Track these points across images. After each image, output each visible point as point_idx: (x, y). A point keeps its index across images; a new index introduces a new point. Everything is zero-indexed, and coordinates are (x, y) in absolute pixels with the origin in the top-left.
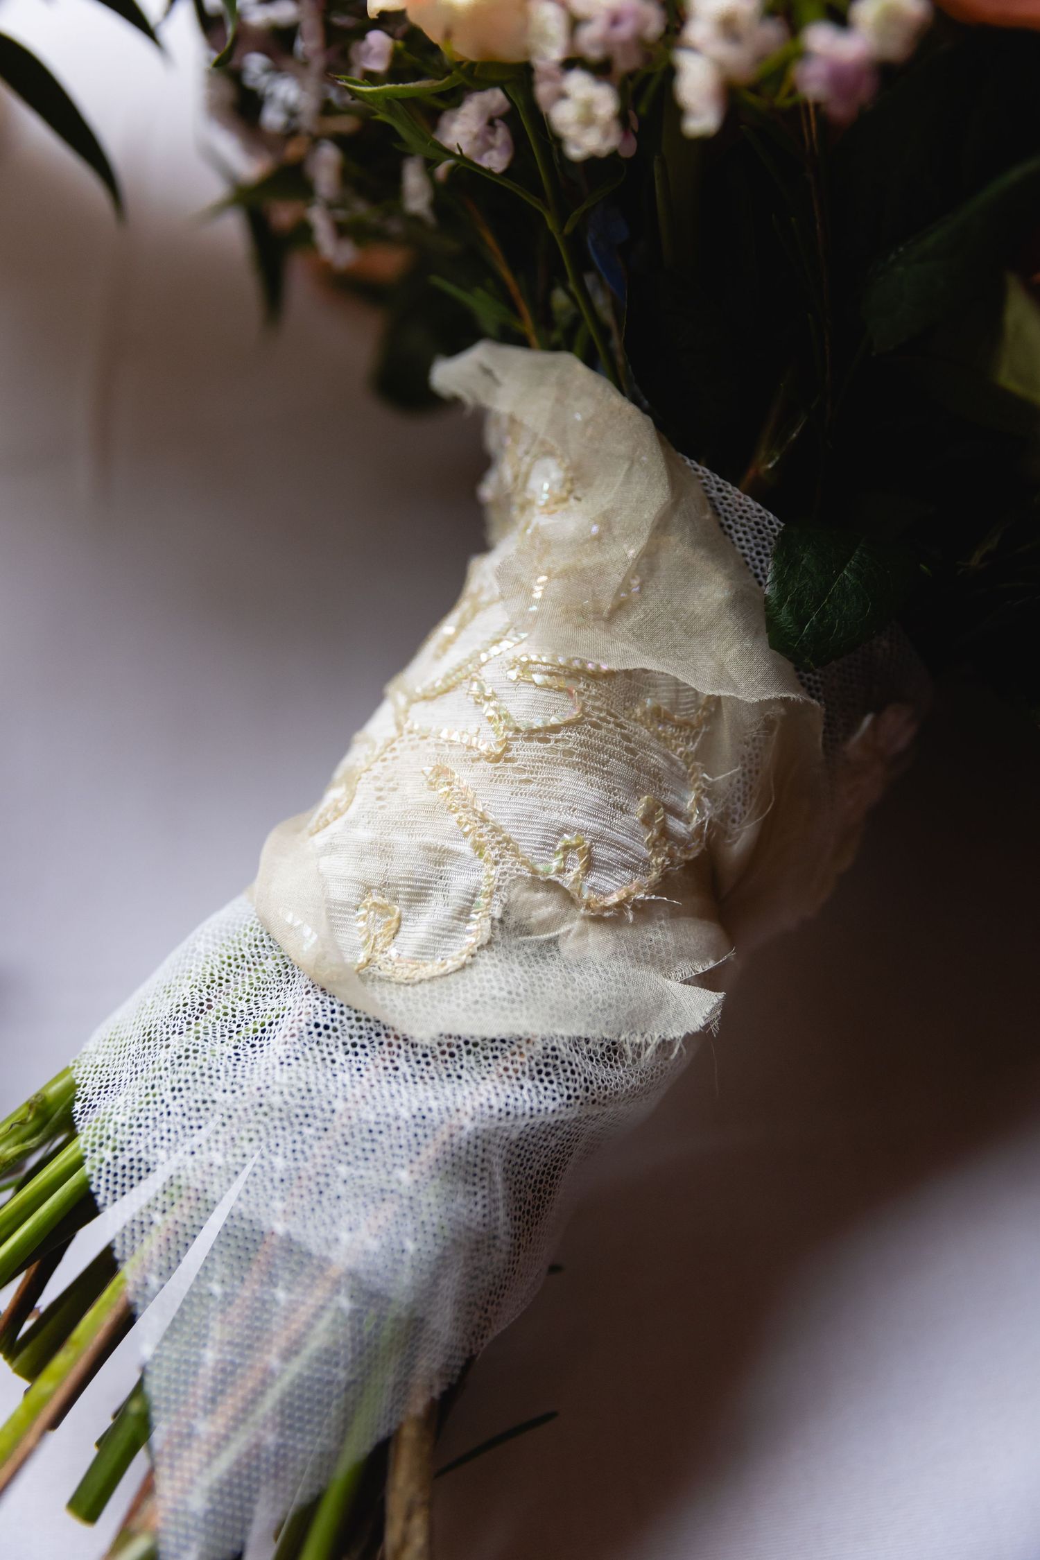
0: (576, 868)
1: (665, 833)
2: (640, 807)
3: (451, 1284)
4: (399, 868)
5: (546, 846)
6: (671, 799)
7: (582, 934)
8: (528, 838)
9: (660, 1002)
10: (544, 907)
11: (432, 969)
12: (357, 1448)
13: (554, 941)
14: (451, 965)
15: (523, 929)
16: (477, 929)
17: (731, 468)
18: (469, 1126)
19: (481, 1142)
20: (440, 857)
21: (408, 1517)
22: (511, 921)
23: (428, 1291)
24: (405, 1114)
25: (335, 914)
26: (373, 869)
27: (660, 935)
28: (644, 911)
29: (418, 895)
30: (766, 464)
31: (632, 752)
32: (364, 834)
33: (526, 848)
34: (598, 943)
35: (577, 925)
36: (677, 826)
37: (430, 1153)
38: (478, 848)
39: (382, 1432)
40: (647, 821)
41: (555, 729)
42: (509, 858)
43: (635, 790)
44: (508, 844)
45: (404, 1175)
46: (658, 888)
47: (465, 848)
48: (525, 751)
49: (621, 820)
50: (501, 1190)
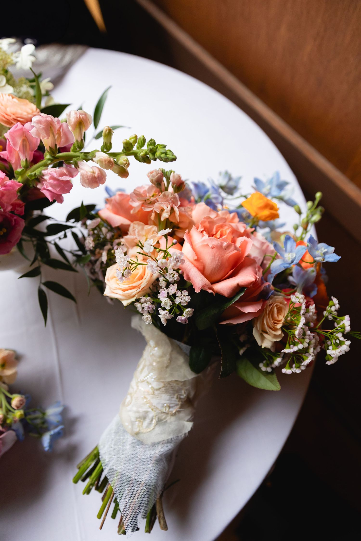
0: (167, 409)
1: (180, 398)
2: (175, 396)
3: (160, 478)
4: (141, 415)
5: (163, 407)
6: (180, 393)
7: (170, 418)
8: (159, 407)
9: (184, 426)
10: (164, 416)
11: (149, 430)
12: (151, 506)
13: (166, 421)
14: (151, 429)
15: (161, 420)
16: (154, 422)
17: (180, 340)
18: (158, 455)
19: (161, 456)
20: (147, 412)
21: (160, 513)
22: (159, 420)
23: (157, 482)
24: (149, 456)
25: (132, 423)
26: (137, 415)
27: (182, 415)
28: (178, 412)
29: (145, 418)
30: (185, 339)
31: (173, 389)
32: (135, 409)
33: (160, 408)
34: (173, 418)
35: (169, 417)
36: (182, 397)
37: (153, 460)
38: (152, 410)
39: (154, 503)
40: (177, 398)
41: (161, 388)
42: (157, 410)
43: (174, 394)
44: (157, 408)
45: (150, 466)
46: (180, 408)
47: (150, 410)
48: (157, 392)
49: (173, 399)
50: (165, 462)
